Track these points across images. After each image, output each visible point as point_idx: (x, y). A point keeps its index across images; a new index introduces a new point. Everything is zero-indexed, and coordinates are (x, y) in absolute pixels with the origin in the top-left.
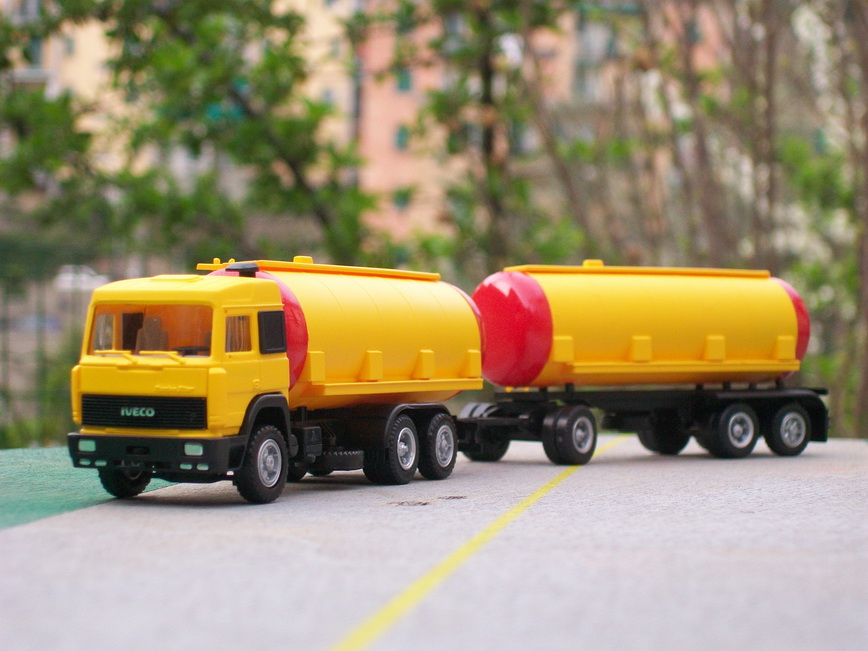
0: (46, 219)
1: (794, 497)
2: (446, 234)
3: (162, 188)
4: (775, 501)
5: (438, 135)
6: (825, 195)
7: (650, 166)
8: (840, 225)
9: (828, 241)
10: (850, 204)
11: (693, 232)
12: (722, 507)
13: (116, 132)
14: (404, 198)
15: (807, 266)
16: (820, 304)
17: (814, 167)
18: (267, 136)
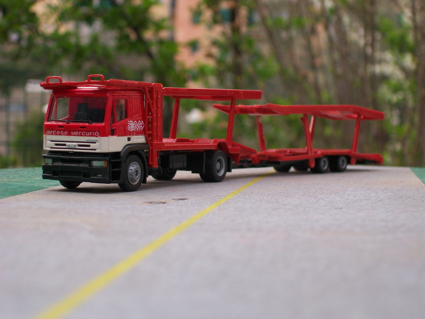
0: (16, 57)
1: (366, 200)
2: (211, 64)
3: (73, 40)
4: (355, 202)
5: (208, 14)
6: (401, 47)
7: (313, 31)
8: (408, 61)
9: (403, 69)
10: (414, 51)
11: (334, 63)
12: (326, 205)
13: (52, 13)
14: (194, 46)
15: (393, 82)
16: (398, 100)
17: (396, 33)
18: (123, 15)
